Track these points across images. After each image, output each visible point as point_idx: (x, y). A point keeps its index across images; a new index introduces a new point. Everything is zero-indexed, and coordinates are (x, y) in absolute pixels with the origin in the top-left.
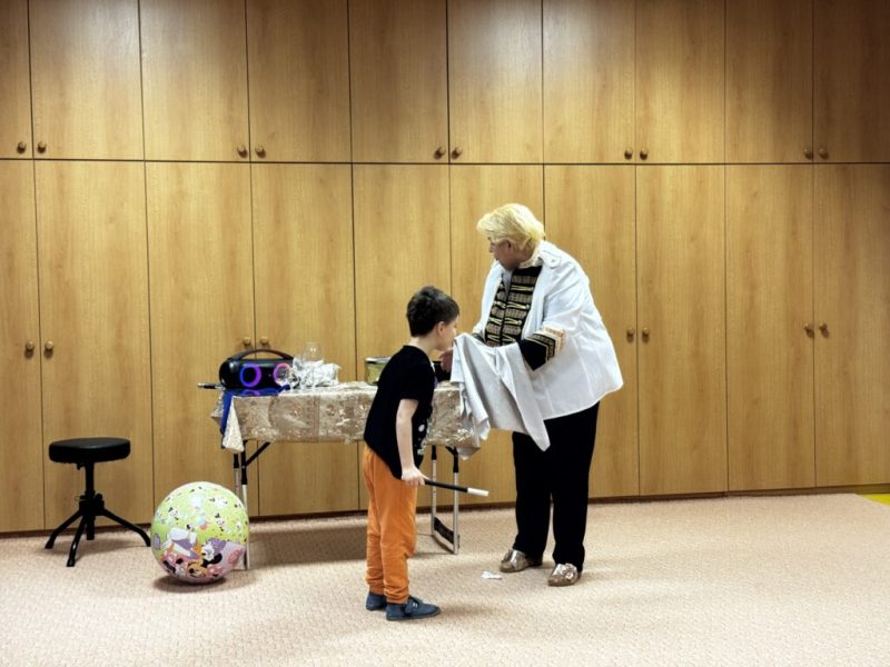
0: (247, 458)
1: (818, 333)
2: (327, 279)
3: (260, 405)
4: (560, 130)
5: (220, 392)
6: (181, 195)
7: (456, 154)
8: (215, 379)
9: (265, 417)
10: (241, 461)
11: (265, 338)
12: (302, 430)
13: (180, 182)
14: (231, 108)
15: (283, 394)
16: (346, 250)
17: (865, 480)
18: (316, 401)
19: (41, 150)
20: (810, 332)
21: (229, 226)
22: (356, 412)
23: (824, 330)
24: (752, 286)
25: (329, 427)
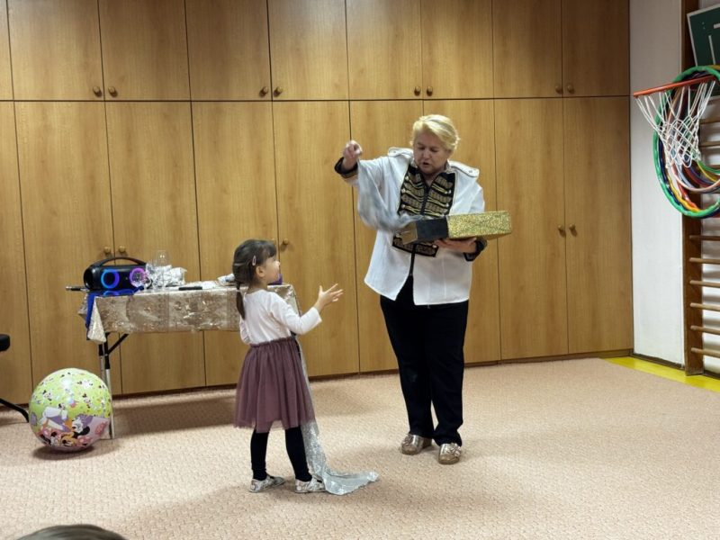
0: (110, 347)
1: (568, 233)
2: (173, 197)
3: (120, 303)
4: (362, 71)
5: (85, 294)
6: (46, 129)
7: (277, 93)
8: (80, 283)
9: (123, 313)
10: (104, 350)
11: (122, 247)
12: (154, 323)
13: (45, 118)
15: (138, 294)
17: (606, 347)
18: (167, 298)
20: (562, 232)
21: (88, 154)
22: (200, 307)
23: (573, 230)
24: (516, 197)
25: (177, 319)
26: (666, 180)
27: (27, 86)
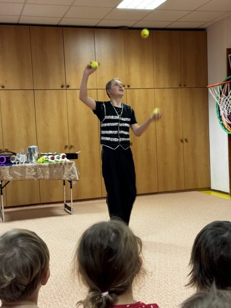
0: (2, 186)
1: (184, 141)
2: (27, 128)
7: (68, 86)
9: (8, 172)
11: (6, 148)
12: (20, 177)
15: (13, 165)
16: (33, 118)
18: (25, 167)
22: (38, 170)
24: (164, 127)
25: (29, 175)
26: (221, 120)
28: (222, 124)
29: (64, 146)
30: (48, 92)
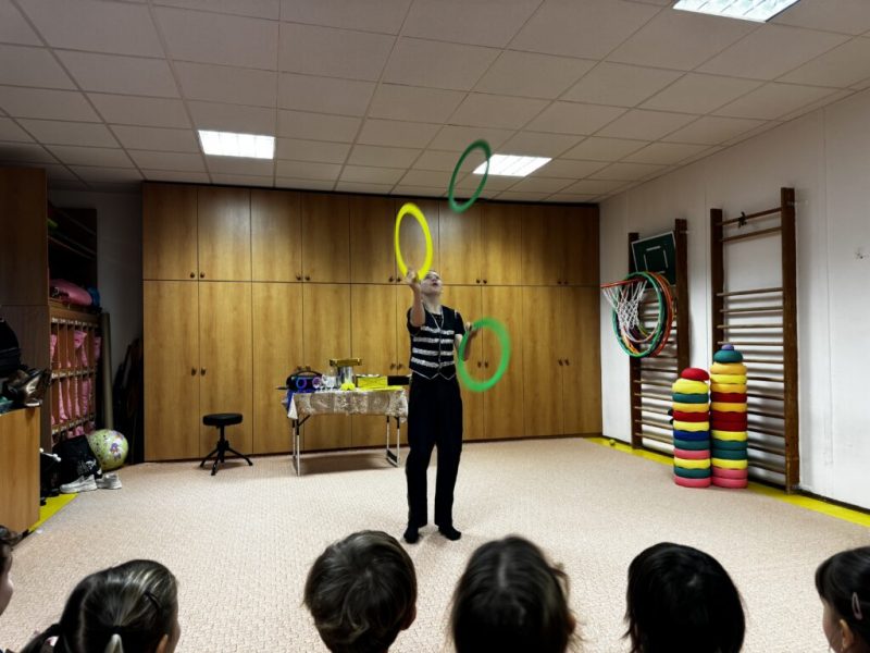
0: (299, 422)
2: (338, 337)
3: (306, 398)
4: (447, 269)
5: (286, 392)
6: (269, 298)
7: (399, 280)
8: (285, 385)
9: (308, 403)
10: (296, 424)
11: (308, 365)
12: (326, 409)
13: (268, 290)
14: (293, 257)
15: (317, 392)
16: (347, 324)
17: (587, 431)
18: (333, 395)
19: (202, 276)
20: (561, 363)
21: (292, 312)
22: (352, 400)
23: (567, 362)
24: (534, 342)
25: (339, 407)
26: (620, 335)
27: (260, 274)
28: (622, 342)
29: (389, 366)
30: (371, 287)
